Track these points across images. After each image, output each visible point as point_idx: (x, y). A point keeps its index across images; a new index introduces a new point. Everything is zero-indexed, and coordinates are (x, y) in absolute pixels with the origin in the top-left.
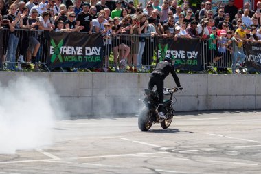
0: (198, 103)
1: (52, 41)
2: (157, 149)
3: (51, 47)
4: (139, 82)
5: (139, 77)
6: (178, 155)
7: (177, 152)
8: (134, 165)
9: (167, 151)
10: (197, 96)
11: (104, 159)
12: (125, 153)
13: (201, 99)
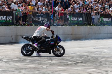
0: (12, 39)
6: (3, 62)
7: (2, 61)
10: (12, 36)
13: (14, 37)
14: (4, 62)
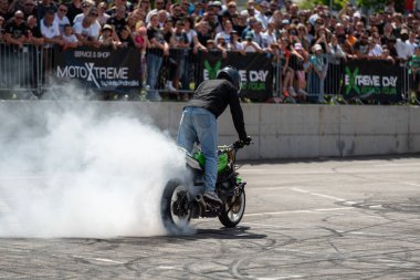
0: (398, 143)
1: (206, 63)
2: (341, 204)
3: (206, 71)
4: (320, 116)
5: (321, 110)
6: (367, 211)
7: (367, 207)
8: (309, 225)
9: (353, 206)
10: (396, 135)
11: (270, 217)
12: (297, 209)
13: (402, 139)
14: (372, 212)
